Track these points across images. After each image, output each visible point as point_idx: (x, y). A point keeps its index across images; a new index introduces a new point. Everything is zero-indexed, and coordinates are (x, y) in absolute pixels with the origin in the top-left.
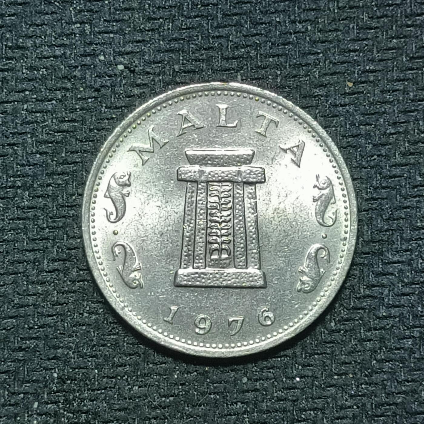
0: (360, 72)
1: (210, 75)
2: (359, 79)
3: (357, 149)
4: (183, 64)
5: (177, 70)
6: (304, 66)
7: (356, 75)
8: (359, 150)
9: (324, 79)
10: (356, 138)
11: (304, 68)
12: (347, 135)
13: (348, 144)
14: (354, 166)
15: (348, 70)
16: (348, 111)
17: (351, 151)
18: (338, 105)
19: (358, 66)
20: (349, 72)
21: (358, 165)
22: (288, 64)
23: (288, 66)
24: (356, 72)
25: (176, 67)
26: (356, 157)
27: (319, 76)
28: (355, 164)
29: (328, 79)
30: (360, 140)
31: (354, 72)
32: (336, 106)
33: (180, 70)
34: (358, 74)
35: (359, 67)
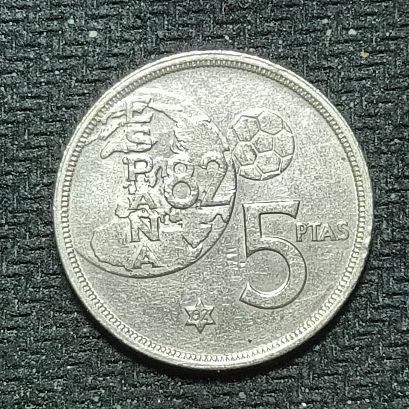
0: (379, 40)
1: (199, 43)
2: (378, 48)
3: (375, 132)
4: (168, 30)
5: (161, 37)
6: (312, 32)
7: (374, 43)
8: (377, 132)
9: (336, 48)
10: (373, 118)
11: (312, 34)
12: (363, 114)
13: (365, 125)
14: (371, 151)
15: (364, 37)
16: (364, 86)
17: (368, 134)
18: (352, 79)
19: (376, 32)
20: (365, 39)
21: (376, 150)
22: (292, 30)
23: (293, 32)
24: (374, 40)
25: (160, 34)
26: (374, 141)
27: (330, 44)
28: (373, 148)
29: (340, 47)
30: (379, 121)
31: (372, 39)
32: (350, 79)
33: (165, 36)
34: (376, 42)
35: (378, 34)
